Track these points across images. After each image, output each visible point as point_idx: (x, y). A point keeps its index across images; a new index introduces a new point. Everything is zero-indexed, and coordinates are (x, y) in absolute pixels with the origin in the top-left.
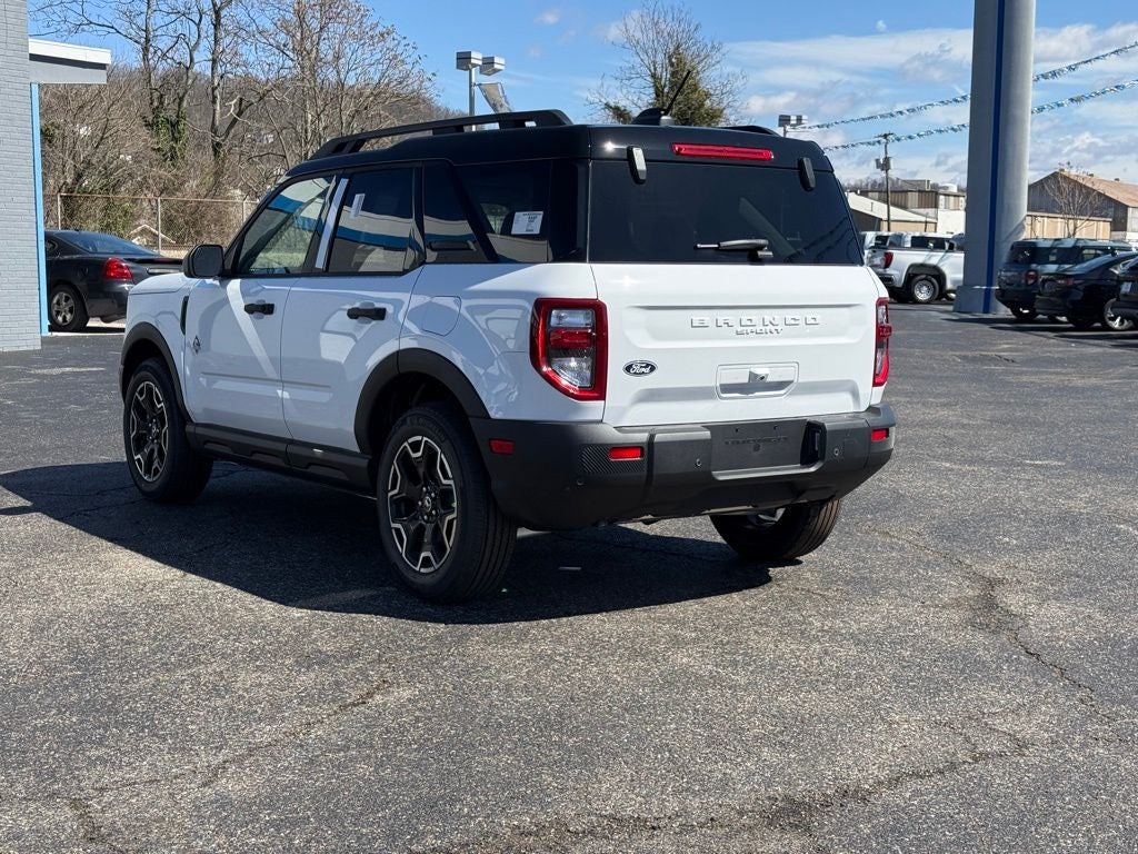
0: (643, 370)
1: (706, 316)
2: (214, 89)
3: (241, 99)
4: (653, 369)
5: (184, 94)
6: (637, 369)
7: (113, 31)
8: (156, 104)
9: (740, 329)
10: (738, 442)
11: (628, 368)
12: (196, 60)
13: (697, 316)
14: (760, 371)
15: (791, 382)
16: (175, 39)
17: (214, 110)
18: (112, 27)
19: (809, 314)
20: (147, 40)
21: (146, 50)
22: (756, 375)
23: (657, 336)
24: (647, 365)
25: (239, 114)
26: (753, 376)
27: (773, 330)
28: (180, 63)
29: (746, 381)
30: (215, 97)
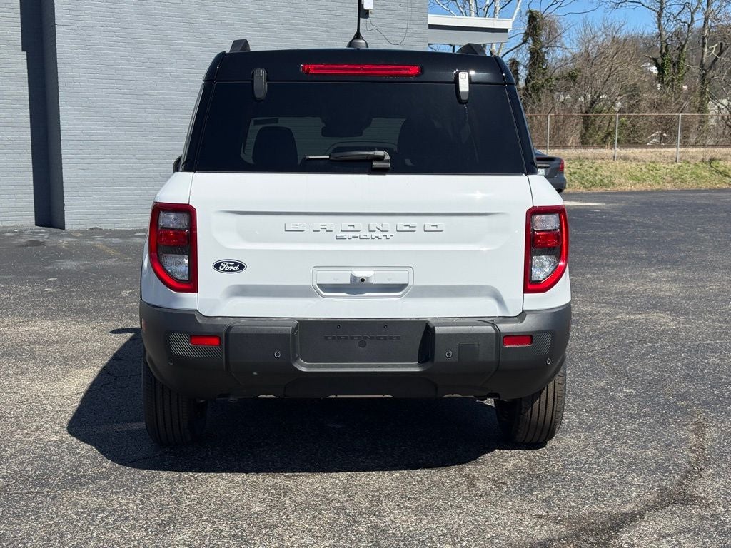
0: (232, 268)
1: (301, 222)
2: (704, 38)
3: (721, 44)
4: (242, 267)
5: (685, 44)
6: (225, 266)
7: (641, 5)
8: (664, 51)
9: (340, 234)
10: (339, 338)
11: (217, 266)
12: (695, 19)
13: (290, 221)
14: (360, 274)
15: (406, 285)
16: (682, 7)
17: (703, 51)
18: (640, 3)
19: (428, 222)
20: (662, 9)
21: (660, 15)
22: (355, 278)
23: (248, 238)
24: (236, 264)
25: (719, 55)
26: (353, 278)
27: (380, 236)
28: (685, 22)
29: (348, 282)
30: (704, 43)
